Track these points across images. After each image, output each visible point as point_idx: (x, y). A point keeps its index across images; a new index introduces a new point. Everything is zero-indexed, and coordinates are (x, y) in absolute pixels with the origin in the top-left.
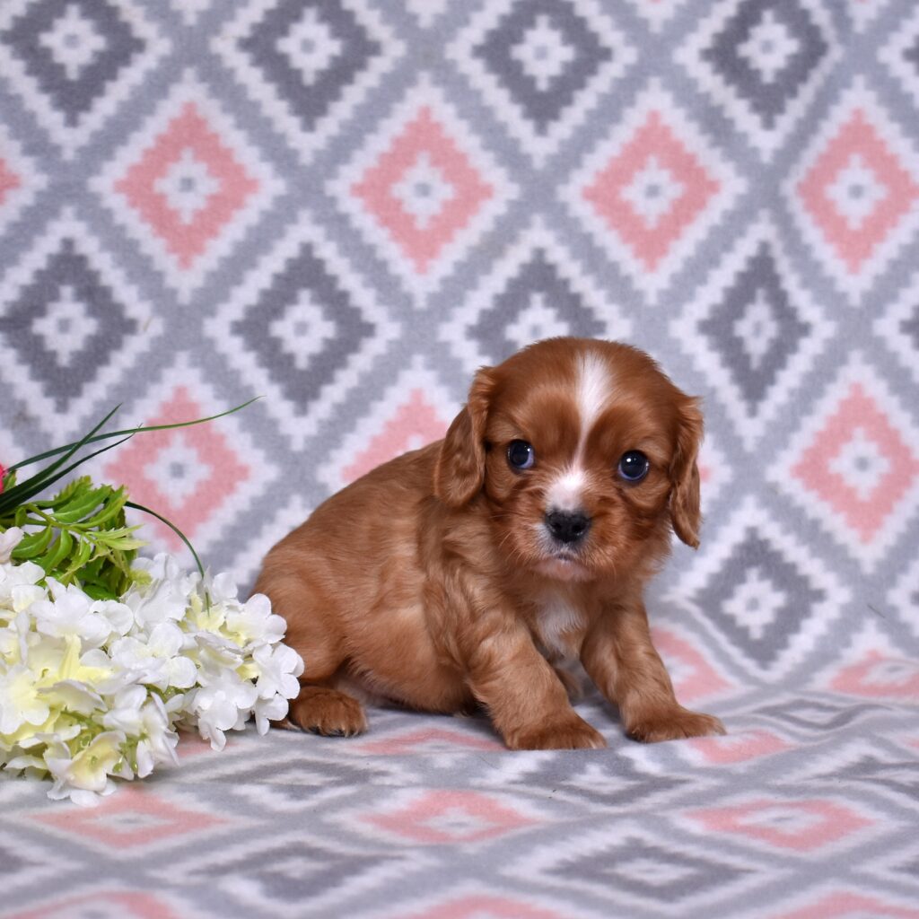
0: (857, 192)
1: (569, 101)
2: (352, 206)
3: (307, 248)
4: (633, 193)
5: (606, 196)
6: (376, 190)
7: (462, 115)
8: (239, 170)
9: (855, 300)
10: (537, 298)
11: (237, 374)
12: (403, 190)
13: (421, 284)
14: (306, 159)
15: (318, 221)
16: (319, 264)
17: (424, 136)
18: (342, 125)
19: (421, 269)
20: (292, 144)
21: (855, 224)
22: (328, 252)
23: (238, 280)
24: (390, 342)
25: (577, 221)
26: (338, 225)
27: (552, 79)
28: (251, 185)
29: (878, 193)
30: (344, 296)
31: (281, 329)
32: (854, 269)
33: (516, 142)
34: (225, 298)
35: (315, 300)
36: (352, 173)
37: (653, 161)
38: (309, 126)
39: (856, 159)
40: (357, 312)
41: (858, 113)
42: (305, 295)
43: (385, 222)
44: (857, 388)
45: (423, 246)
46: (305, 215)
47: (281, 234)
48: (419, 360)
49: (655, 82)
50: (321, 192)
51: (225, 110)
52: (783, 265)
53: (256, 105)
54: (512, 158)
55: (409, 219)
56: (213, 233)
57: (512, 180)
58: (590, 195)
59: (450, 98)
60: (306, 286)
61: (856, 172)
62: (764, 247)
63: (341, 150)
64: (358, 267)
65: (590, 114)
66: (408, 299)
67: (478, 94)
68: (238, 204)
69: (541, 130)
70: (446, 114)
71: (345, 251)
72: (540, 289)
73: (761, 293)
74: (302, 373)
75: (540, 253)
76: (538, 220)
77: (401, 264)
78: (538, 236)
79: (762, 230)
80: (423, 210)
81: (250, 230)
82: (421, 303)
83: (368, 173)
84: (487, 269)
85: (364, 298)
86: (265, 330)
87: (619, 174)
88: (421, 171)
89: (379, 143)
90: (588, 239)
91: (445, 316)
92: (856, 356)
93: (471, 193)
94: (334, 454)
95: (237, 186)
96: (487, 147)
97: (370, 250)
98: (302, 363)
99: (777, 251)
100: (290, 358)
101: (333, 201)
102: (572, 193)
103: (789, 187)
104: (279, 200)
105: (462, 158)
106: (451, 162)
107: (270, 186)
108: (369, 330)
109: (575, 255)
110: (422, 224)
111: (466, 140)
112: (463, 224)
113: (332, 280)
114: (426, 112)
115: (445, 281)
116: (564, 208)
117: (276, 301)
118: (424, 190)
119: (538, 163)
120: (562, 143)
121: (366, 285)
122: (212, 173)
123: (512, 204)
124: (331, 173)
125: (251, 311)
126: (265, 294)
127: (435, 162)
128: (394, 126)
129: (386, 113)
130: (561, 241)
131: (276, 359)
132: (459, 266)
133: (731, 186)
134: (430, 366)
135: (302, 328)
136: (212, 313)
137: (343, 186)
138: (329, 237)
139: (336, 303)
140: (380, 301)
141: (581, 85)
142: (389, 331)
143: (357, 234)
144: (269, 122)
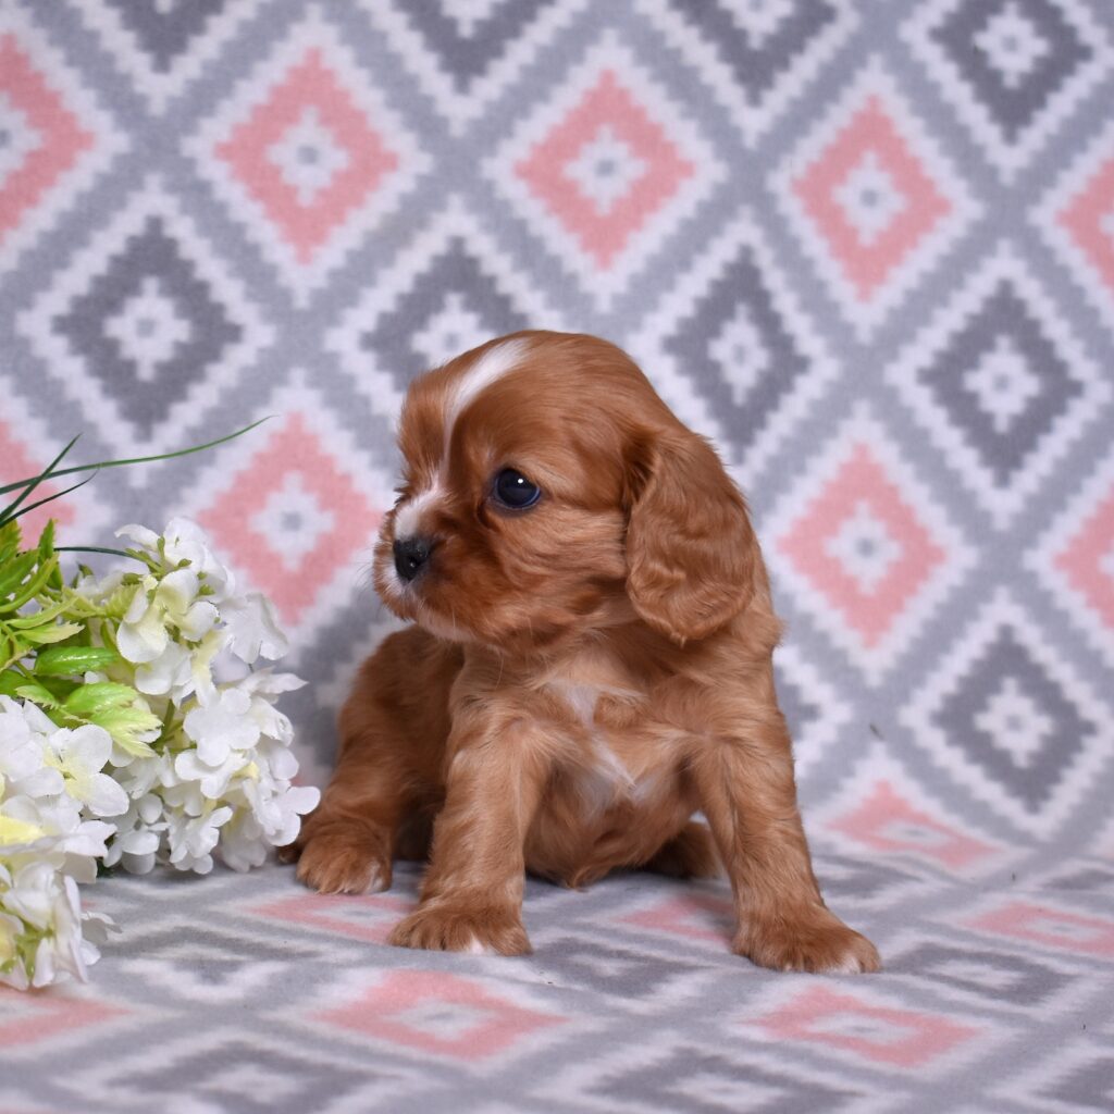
0: (870, 198)
1: (498, 53)
2: (215, 171)
3: (155, 223)
4: (580, 170)
5: (545, 173)
6: (247, 152)
7: (361, 62)
8: (68, 119)
9: (864, 336)
10: (454, 300)
11: (59, 385)
12: (282, 154)
13: (303, 278)
14: (157, 107)
15: (171, 188)
16: (171, 245)
17: (310, 85)
18: (206, 66)
19: (304, 258)
20: (139, 88)
21: (867, 239)
22: (183, 230)
23: (63, 263)
24: (262, 351)
25: (506, 205)
26: (195, 194)
27: (479, 23)
28: (84, 140)
29: (895, 203)
30: (202, 288)
31: (120, 327)
32: (864, 296)
33: (429, 101)
34: (46, 284)
35: (164, 292)
36: (216, 129)
37: (606, 131)
38: (162, 65)
39: (870, 158)
40: (219, 309)
41: (873, 101)
42: (151, 284)
43: (259, 194)
44: (862, 450)
45: (307, 228)
46: (154, 181)
47: (121, 204)
48: (298, 375)
49: (610, 36)
50: (176, 151)
51: (52, 42)
52: (774, 279)
53: (94, 36)
54: (424, 120)
55: (290, 192)
56: (32, 200)
57: (423, 147)
58: (524, 172)
59: (345, 39)
60: (152, 272)
61: (869, 174)
62: (746, 252)
63: (203, 98)
64: (221, 250)
65: (526, 70)
66: (285, 296)
67: (383, 36)
68: (67, 163)
69: (462, 87)
70: (341, 61)
71: (204, 229)
72: (458, 288)
73: (742, 310)
74: (146, 385)
75: (458, 243)
76: (456, 201)
77: (278, 251)
78: (456, 221)
79: (743, 231)
80: (308, 181)
81: (81, 197)
82: (302, 302)
83: (238, 129)
84: (389, 261)
85: (229, 291)
86: (98, 327)
87: (562, 145)
88: (307, 130)
89: (252, 92)
90: (520, 227)
91: (333, 320)
92: (862, 408)
93: (371, 163)
94: (187, 493)
95: (65, 140)
96: (392, 104)
97: (239, 229)
98: (146, 373)
99: (765, 258)
100: (131, 366)
101: (190, 164)
102: (501, 168)
103: (779, 181)
104: (120, 160)
105: (359, 117)
106: (345, 122)
107: (109, 141)
108: (234, 333)
109: (503, 247)
110: (306, 199)
111: (366, 95)
112: (358, 202)
113: (187, 267)
114: (315, 55)
115: (334, 274)
116: (489, 186)
117: (113, 291)
118: (309, 155)
119: (457, 130)
120: (489, 105)
121: (231, 274)
122: (33, 123)
123: (423, 180)
124: (189, 128)
125: (79, 303)
126: (98, 281)
127: (325, 120)
128: (274, 70)
129: (264, 54)
130: (487, 228)
131: (111, 367)
132: (352, 256)
133: (707, 172)
134: (313, 383)
135: (147, 328)
136: (27, 304)
137: (204, 144)
138: (184, 210)
139: (192, 296)
140: (250, 296)
141: (515, 33)
142: (259, 335)
143: (221, 208)
144: (109, 58)
